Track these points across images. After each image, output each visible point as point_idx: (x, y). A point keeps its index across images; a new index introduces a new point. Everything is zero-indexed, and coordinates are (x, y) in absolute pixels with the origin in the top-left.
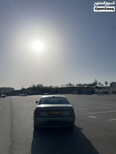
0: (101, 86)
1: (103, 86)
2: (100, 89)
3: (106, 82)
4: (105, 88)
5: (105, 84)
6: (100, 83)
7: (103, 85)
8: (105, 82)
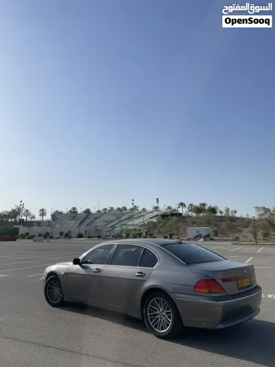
0: (29, 219)
1: (33, 220)
2: (30, 226)
3: (43, 210)
4: (39, 223)
5: (40, 215)
6: (27, 211)
7: (34, 217)
8: (41, 210)
